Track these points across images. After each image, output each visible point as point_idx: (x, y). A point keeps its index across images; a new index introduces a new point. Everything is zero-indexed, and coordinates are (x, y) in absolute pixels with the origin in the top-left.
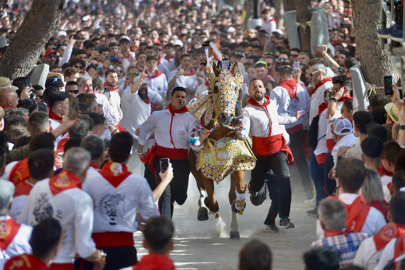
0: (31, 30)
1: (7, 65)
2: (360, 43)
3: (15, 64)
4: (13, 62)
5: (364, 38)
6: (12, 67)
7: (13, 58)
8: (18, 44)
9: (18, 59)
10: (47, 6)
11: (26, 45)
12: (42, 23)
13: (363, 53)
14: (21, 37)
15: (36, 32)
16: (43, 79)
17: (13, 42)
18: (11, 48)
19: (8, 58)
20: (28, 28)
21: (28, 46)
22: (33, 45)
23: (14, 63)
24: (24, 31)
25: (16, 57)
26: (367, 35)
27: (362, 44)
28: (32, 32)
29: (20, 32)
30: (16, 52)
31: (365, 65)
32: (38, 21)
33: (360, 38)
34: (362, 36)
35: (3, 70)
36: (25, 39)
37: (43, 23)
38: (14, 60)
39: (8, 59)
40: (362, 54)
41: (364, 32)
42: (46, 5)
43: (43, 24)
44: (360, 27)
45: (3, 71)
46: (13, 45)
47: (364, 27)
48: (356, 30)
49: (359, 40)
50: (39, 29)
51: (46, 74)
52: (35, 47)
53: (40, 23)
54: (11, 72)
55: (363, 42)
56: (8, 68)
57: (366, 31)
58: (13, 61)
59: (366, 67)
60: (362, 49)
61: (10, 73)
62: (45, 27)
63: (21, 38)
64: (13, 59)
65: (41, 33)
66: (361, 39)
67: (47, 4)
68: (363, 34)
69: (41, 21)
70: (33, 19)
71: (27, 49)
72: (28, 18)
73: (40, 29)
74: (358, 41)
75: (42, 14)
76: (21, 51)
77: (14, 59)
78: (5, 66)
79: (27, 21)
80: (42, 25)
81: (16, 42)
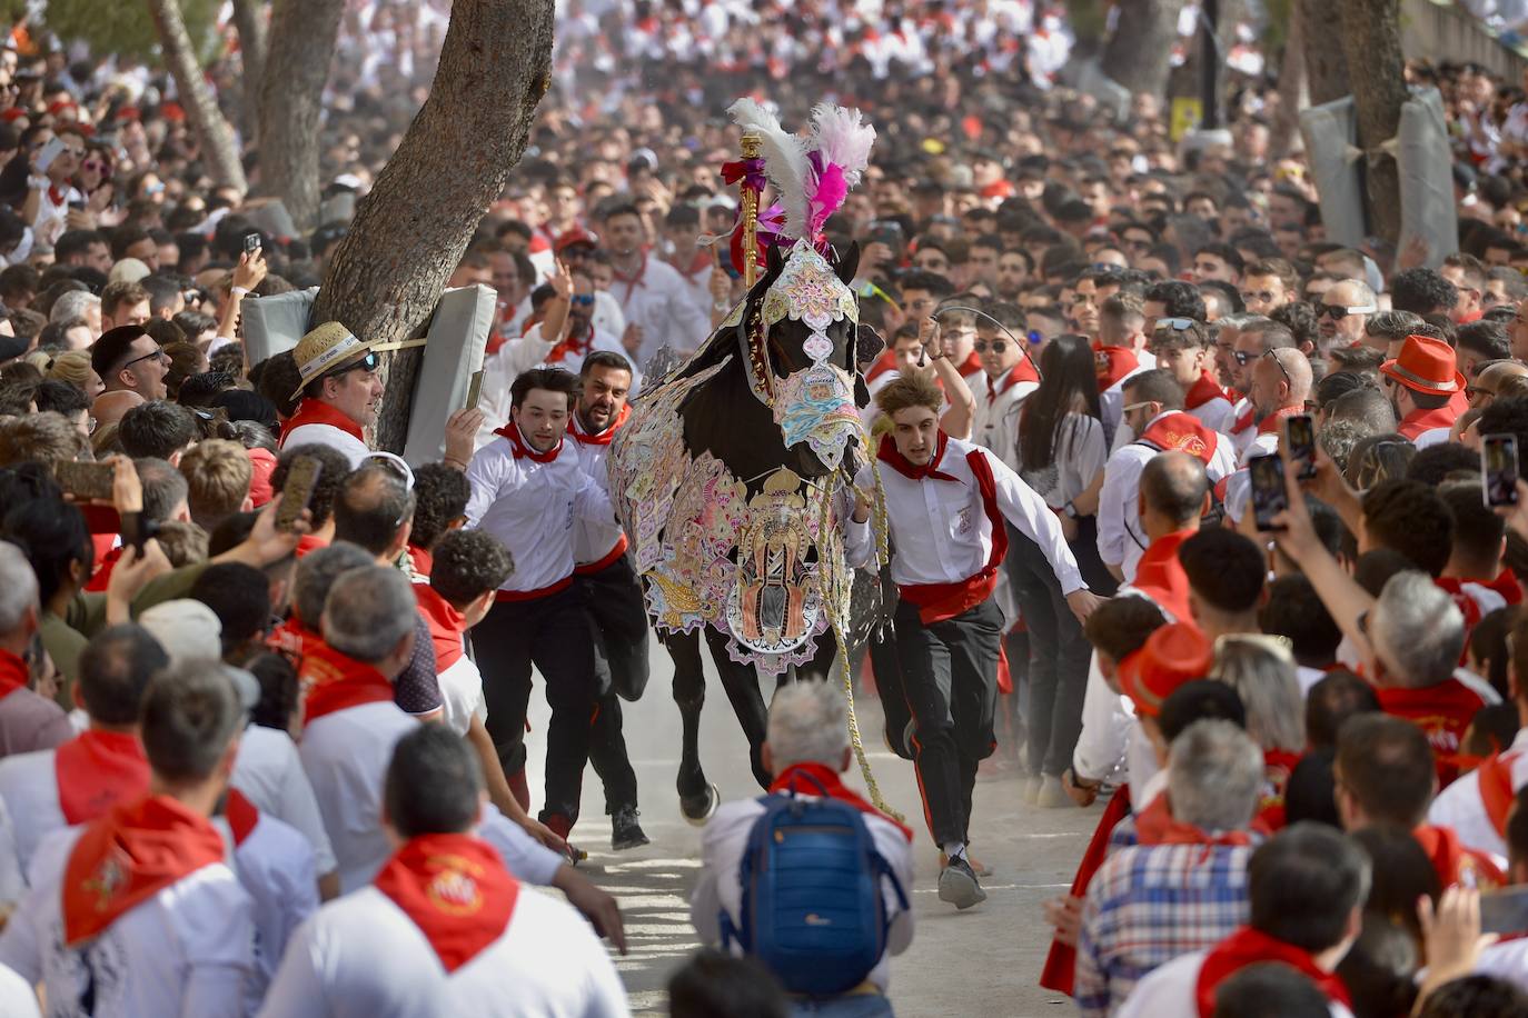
0: (432, 167)
1: (348, 292)
3: (376, 288)
4: (370, 280)
6: (364, 299)
7: (369, 265)
8: (387, 216)
9: (385, 269)
10: (486, 84)
11: (415, 220)
12: (468, 143)
14: (396, 192)
15: (449, 174)
16: (475, 339)
17: (368, 210)
18: (361, 231)
19: (350, 265)
20: (421, 162)
21: (423, 224)
22: (438, 220)
23: (373, 285)
24: (408, 171)
25: (375, 266)
28: (434, 174)
29: (395, 175)
30: (378, 246)
32: (455, 136)
35: (333, 307)
36: (411, 202)
37: (474, 142)
38: (370, 274)
39: (350, 272)
42: (484, 82)
43: (474, 149)
45: (334, 313)
46: (367, 221)
50: (458, 166)
51: (484, 321)
52: (444, 226)
54: (360, 314)
56: (353, 300)
58: (367, 275)
61: (359, 319)
62: (479, 159)
63: (397, 197)
64: (368, 270)
65: (465, 180)
67: (487, 78)
69: (466, 136)
70: (438, 128)
71: (418, 234)
72: (420, 126)
73: (462, 163)
75: (470, 111)
76: (397, 241)
77: (371, 271)
78: (340, 293)
79: (417, 138)
80: (469, 153)
81: (378, 211)
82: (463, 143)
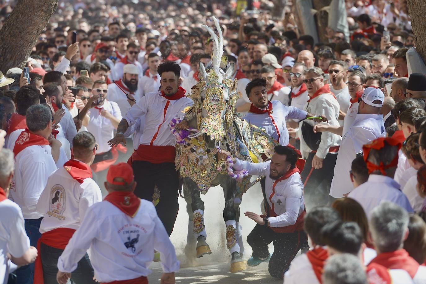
0: (26, 15)
2: (415, 23)
3: (7, 55)
4: (5, 53)
5: (420, 16)
6: (4, 59)
7: (5, 48)
8: (11, 31)
9: (10, 49)
11: (20, 32)
12: (38, 7)
13: (419, 33)
14: (14, 23)
15: (31, 17)
17: (4, 29)
18: (2, 36)
21: (23, 34)
23: (6, 54)
24: (17, 17)
25: (8, 47)
26: (423, 12)
27: (418, 23)
28: (26, 17)
29: (13, 17)
30: (8, 41)
31: (421, 48)
32: (33, 5)
33: (415, 17)
34: (418, 14)
36: (19, 26)
37: (40, 6)
40: (417, 35)
41: (420, 9)
43: (40, 9)
44: (416, 4)
46: (4, 33)
47: (419, 4)
48: (411, 7)
49: (414, 18)
50: (34, 14)
52: (30, 34)
53: (36, 7)
55: (419, 21)
57: (422, 8)
58: (4, 51)
59: (422, 50)
60: (418, 29)
62: (41, 12)
63: (13, 25)
64: (5, 49)
65: (37, 19)
66: (417, 17)
68: (419, 12)
69: (37, 4)
70: (28, 2)
71: (21, 37)
73: (35, 13)
74: (413, 20)
76: (14, 40)
79: (20, 5)
80: (38, 10)
81: (8, 30)
82: (36, 6)
